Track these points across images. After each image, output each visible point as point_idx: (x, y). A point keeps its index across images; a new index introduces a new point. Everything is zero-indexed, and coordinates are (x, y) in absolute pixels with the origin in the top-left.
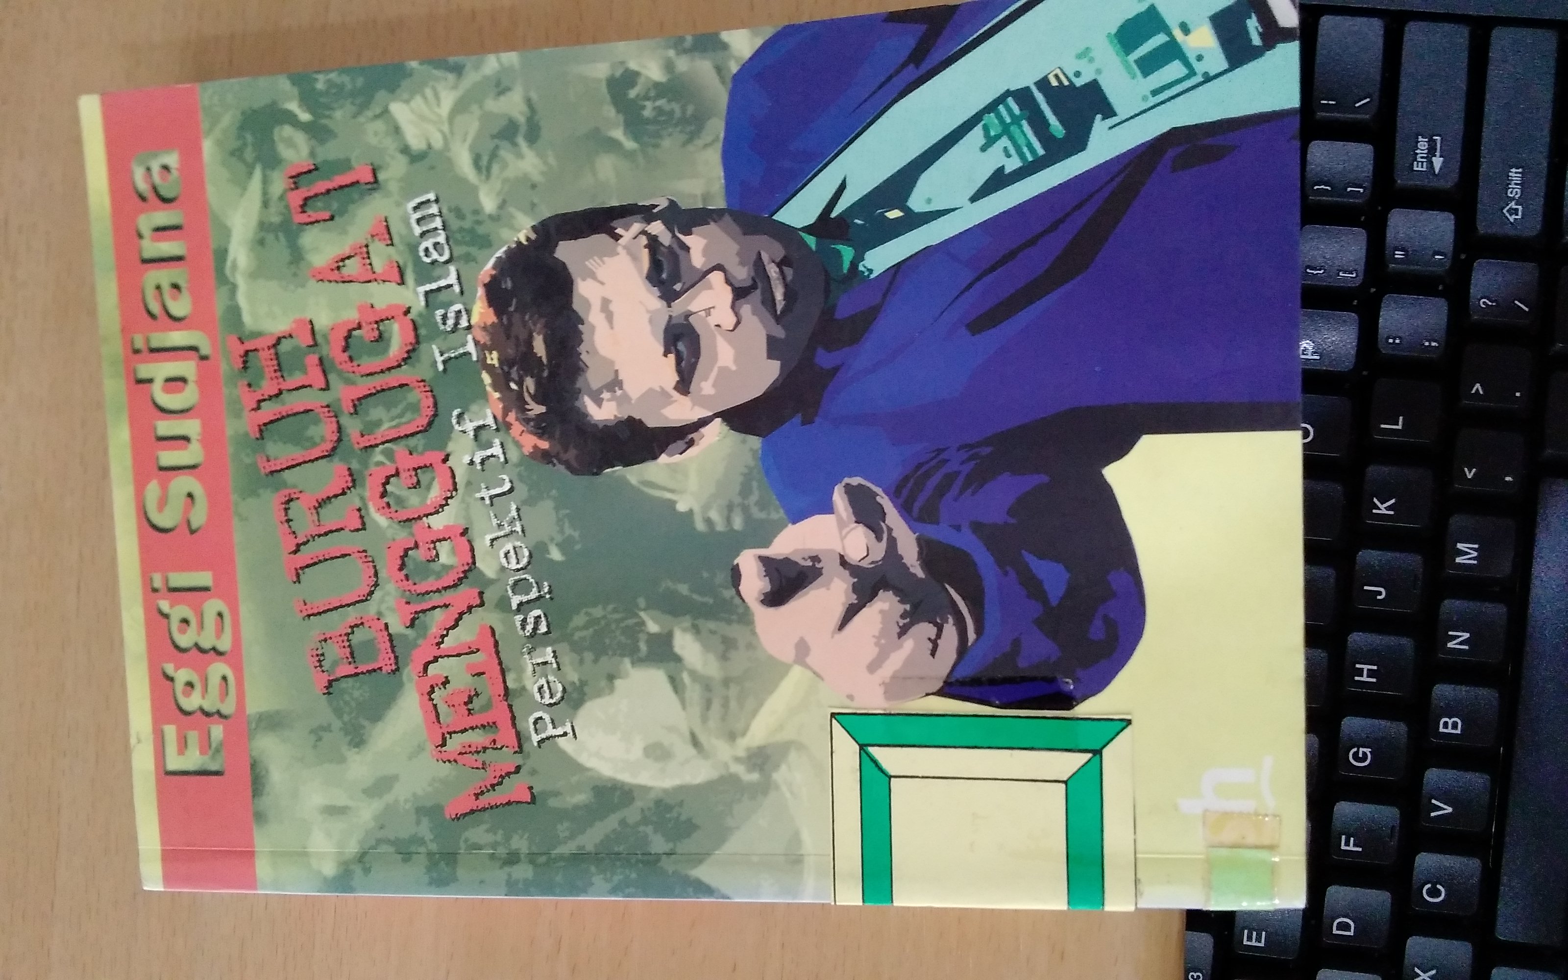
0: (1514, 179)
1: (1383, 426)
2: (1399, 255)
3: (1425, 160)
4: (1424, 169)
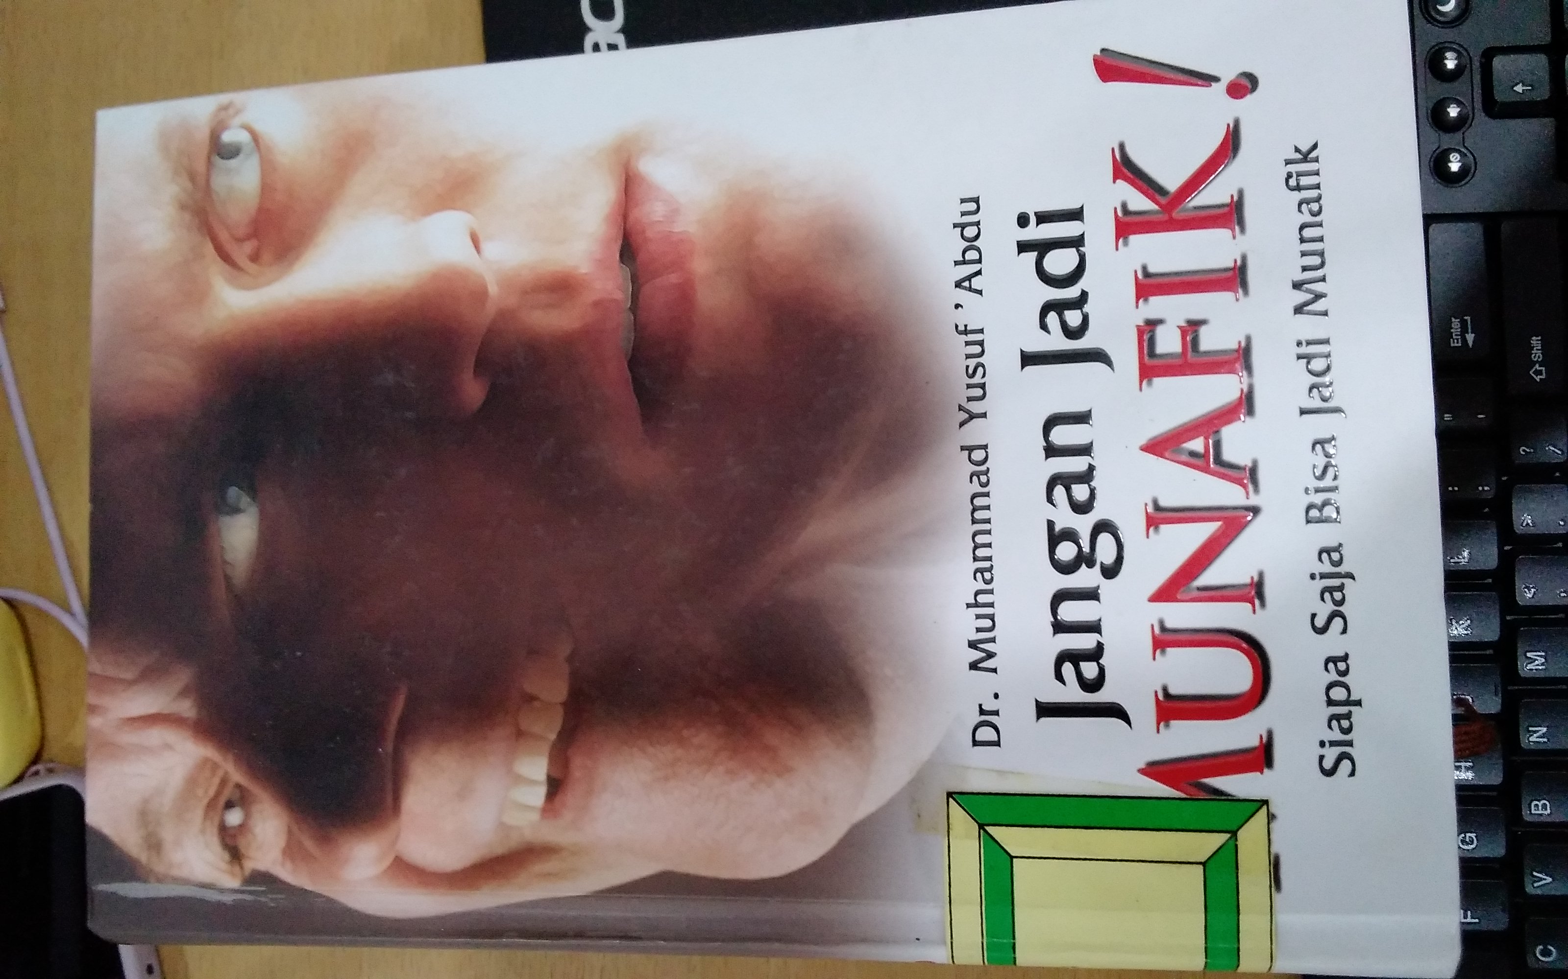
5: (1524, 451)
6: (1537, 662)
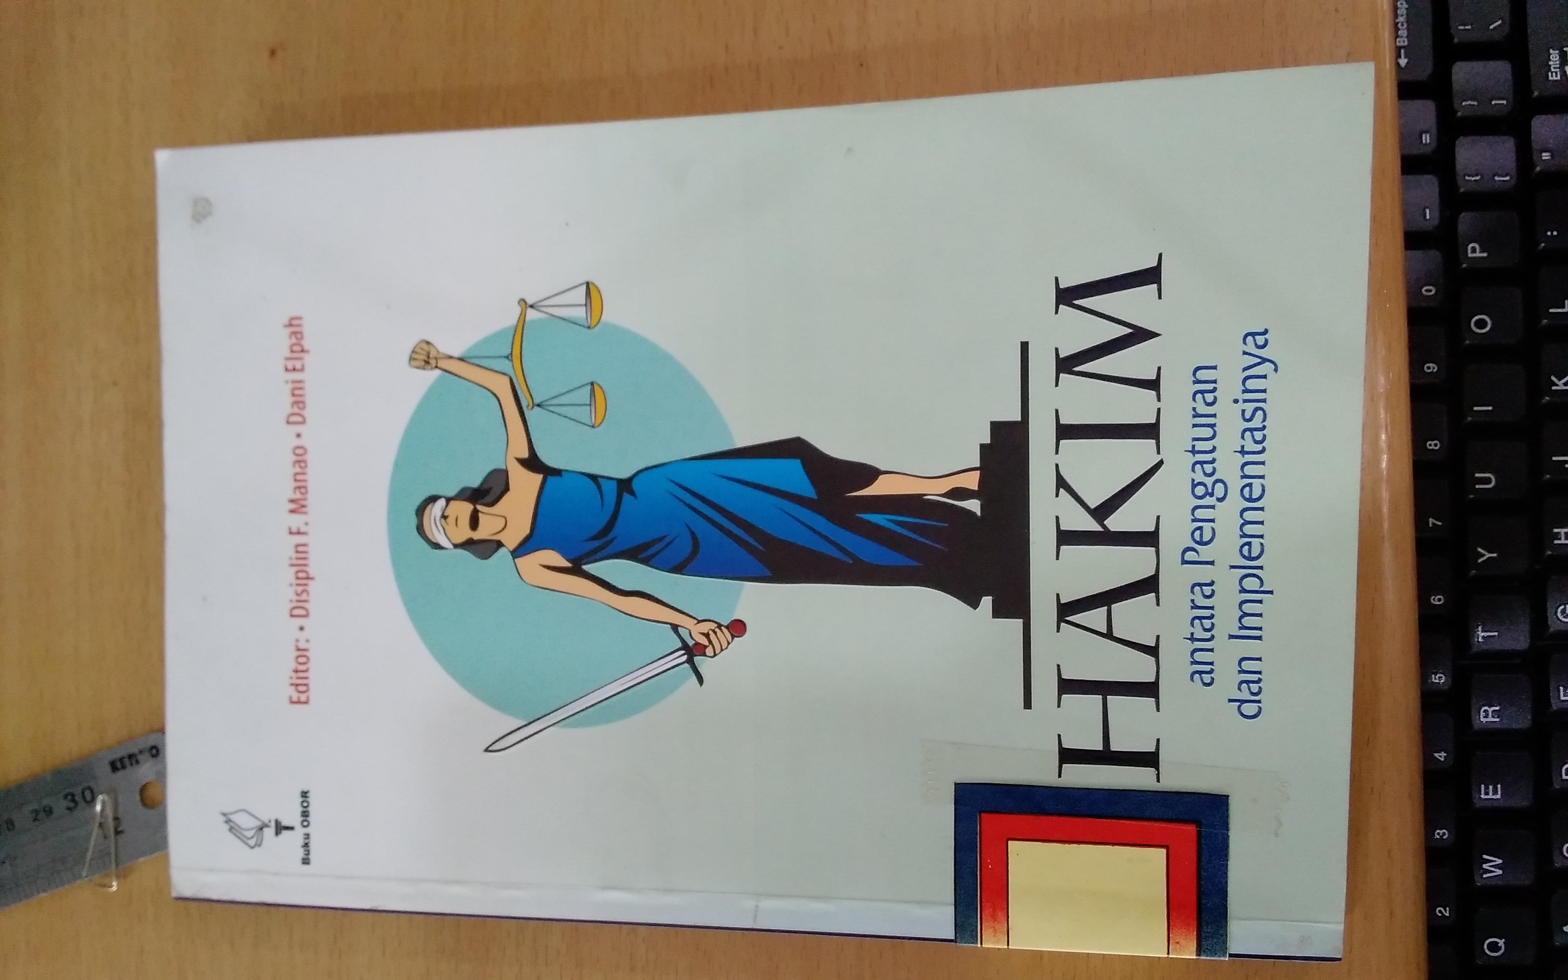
1: (1551, 310)
2: (1546, 156)
3: (1558, 70)
4: (1559, 78)
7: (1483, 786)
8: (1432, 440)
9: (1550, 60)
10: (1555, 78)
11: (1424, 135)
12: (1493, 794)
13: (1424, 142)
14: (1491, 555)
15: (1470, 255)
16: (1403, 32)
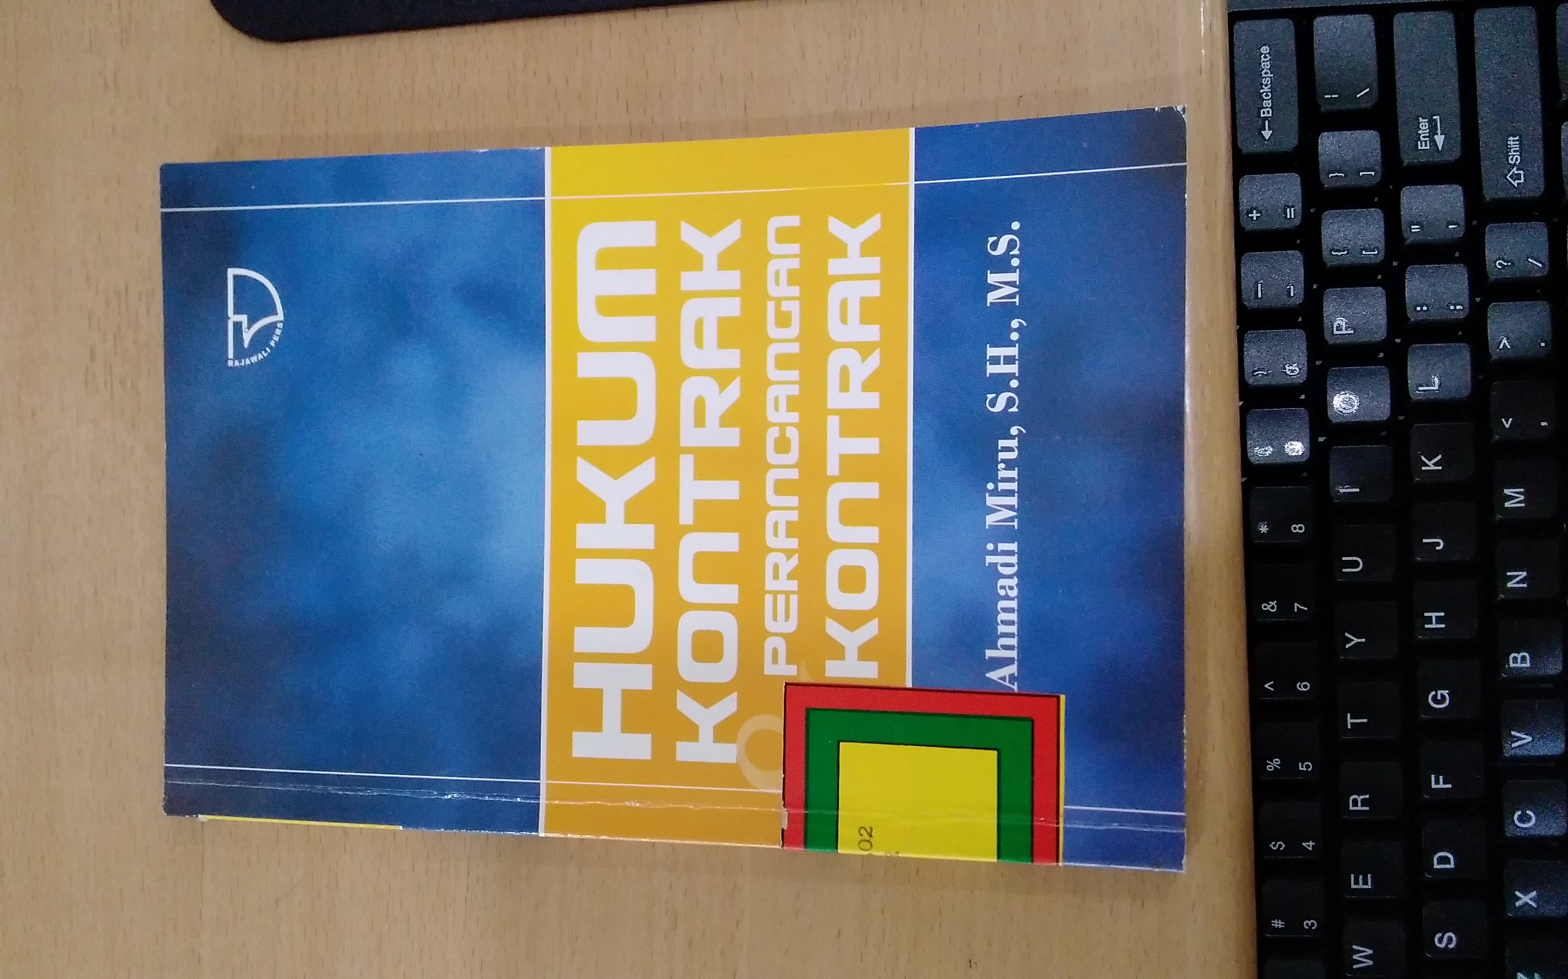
0: (1514, 146)
1: (1420, 388)
2: (1415, 229)
3: (1428, 139)
4: (1427, 148)
5: (1500, 264)
6: (1517, 500)
7: (1352, 876)
8: (1297, 525)
9: (1420, 129)
10: (1424, 148)
11: (1288, 210)
12: (1364, 884)
13: (1288, 217)
14: (1359, 640)
15: (1335, 332)
16: (1267, 103)
